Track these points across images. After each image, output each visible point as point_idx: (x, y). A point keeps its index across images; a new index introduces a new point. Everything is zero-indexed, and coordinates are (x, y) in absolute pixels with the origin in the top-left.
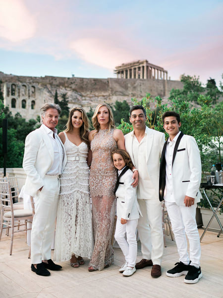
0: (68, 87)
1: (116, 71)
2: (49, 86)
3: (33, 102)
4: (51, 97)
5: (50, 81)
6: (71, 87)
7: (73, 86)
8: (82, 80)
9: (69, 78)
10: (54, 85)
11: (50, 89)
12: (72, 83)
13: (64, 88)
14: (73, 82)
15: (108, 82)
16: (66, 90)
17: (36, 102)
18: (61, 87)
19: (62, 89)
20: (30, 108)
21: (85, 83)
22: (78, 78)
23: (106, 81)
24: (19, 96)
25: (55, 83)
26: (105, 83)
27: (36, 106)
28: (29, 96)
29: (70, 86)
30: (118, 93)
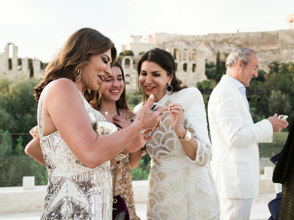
0: (232, 43)
1: (288, 20)
2: (212, 44)
3: (194, 65)
4: (214, 54)
5: (213, 38)
6: (235, 44)
7: (238, 42)
8: (247, 34)
9: (233, 34)
10: (218, 42)
11: (213, 47)
12: (236, 39)
13: (227, 45)
14: (237, 37)
15: (278, 34)
16: (230, 46)
17: (197, 65)
18: (225, 43)
19: (225, 45)
20: (191, 71)
21: (251, 37)
22: (243, 33)
23: (275, 34)
24: (180, 60)
25: (218, 40)
26: (274, 36)
27: (197, 69)
28: (190, 60)
29: (234, 42)
30: (289, 46)
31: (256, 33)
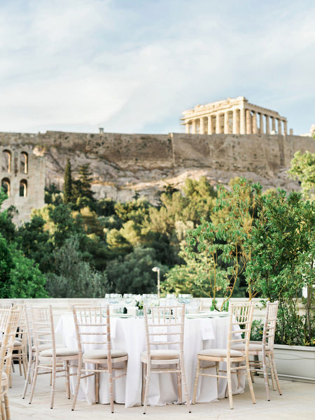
0: (91, 152)
2: (54, 150)
3: (24, 182)
4: (57, 171)
5: (55, 141)
6: (97, 153)
7: (101, 151)
8: (118, 137)
9: (92, 136)
10: (65, 149)
11: (56, 157)
12: (98, 144)
13: (83, 155)
14: (100, 142)
15: (170, 141)
16: (87, 158)
17: (30, 181)
18: (78, 152)
19: (79, 156)
20: (18, 193)
21: (124, 144)
22: (110, 134)
23: (166, 139)
25: (65, 144)
26: (164, 143)
27: (29, 190)
28: (16, 172)
29: (95, 150)
30: (189, 163)
31: (133, 137)
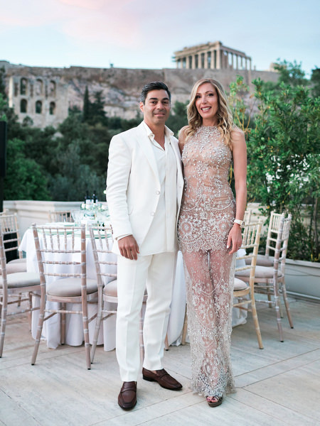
0: (104, 82)
1: (174, 58)
2: (76, 81)
3: (53, 104)
4: (79, 96)
5: (77, 73)
6: (108, 83)
7: (112, 81)
8: (124, 71)
9: (105, 70)
10: (84, 79)
11: (77, 85)
12: (109, 76)
13: (98, 84)
14: (111, 74)
15: (163, 74)
16: (101, 86)
17: (57, 103)
18: (94, 82)
19: (95, 84)
20: (48, 113)
21: (129, 76)
22: (118, 69)
23: (160, 73)
24: (32, 95)
25: (85, 76)
26: (159, 76)
27: (56, 110)
28: (47, 96)
29: (107, 80)
30: (177, 90)
31: (136, 71)
